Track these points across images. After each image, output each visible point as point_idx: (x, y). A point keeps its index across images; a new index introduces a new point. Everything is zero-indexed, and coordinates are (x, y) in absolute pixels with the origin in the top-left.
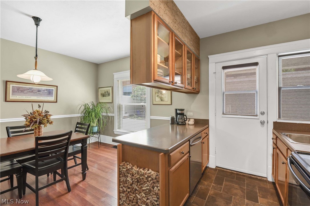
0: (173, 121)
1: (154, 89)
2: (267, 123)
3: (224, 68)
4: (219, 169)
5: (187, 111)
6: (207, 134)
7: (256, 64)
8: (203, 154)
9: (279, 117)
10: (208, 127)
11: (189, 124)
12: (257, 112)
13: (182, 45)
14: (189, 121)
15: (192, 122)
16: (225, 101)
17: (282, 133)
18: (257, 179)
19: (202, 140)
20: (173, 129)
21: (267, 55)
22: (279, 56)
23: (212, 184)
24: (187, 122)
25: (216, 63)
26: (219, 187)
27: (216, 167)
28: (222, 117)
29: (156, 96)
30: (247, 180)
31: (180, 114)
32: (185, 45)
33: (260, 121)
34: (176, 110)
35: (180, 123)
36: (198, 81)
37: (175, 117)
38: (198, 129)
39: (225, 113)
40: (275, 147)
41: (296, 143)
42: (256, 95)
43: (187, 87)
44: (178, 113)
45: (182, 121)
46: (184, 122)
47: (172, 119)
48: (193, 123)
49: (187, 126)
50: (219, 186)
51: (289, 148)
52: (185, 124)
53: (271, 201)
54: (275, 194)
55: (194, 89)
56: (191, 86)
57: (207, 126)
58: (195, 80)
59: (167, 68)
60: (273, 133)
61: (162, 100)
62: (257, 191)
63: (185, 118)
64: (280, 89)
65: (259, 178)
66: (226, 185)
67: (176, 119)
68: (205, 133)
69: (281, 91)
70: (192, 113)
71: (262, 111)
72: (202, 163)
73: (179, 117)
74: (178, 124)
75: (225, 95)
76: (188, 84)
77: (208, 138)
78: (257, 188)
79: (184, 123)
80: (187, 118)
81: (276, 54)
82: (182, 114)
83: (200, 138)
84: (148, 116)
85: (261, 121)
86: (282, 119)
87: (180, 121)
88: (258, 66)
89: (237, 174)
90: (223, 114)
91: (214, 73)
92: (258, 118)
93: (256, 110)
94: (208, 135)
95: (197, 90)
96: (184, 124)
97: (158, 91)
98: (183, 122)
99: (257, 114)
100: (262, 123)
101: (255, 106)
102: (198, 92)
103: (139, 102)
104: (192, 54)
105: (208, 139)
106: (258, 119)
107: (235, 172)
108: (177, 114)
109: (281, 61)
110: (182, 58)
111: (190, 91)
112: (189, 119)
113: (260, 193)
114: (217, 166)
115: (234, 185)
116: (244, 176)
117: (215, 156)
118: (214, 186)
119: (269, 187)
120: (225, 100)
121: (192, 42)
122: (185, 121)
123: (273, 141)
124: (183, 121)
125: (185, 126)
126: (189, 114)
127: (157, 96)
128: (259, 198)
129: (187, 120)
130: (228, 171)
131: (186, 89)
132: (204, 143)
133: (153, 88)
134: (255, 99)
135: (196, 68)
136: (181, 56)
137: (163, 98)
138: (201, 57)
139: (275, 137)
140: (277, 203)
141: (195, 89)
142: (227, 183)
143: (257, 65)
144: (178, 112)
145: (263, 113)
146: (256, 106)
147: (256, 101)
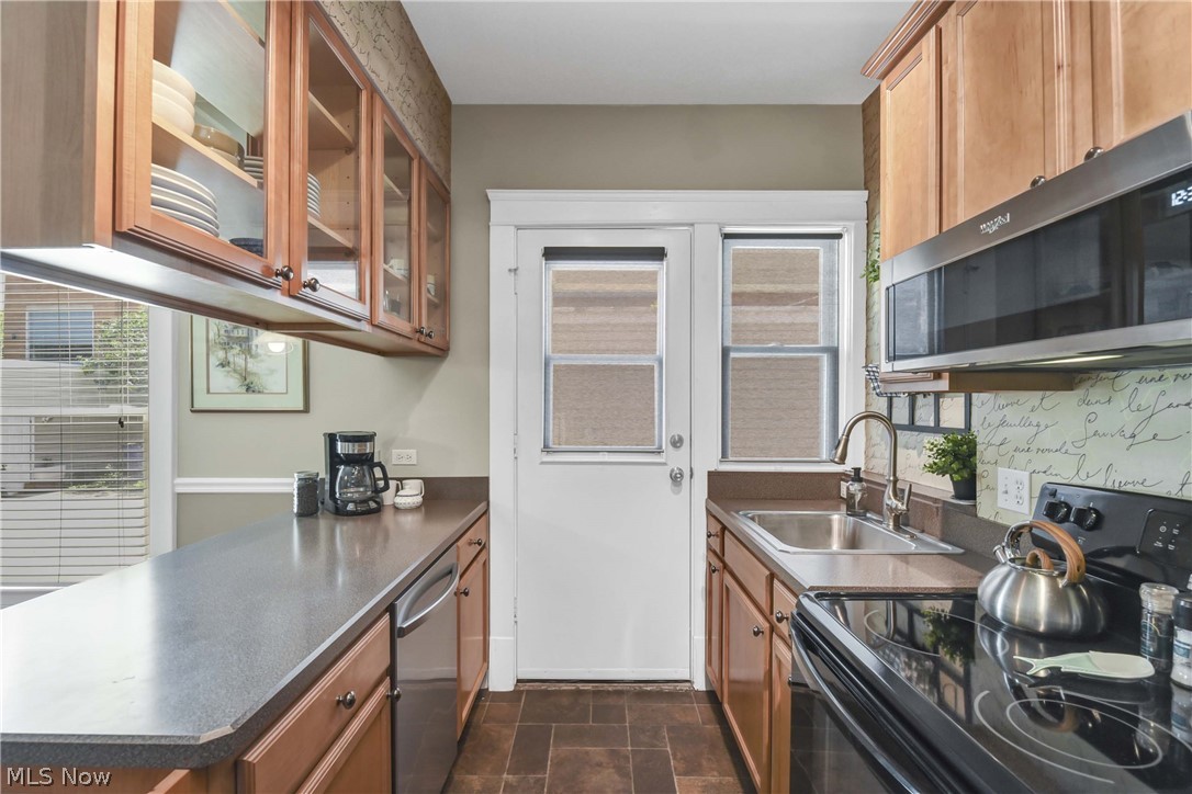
0: (313, 500)
1: (200, 320)
2: (691, 477)
3: (551, 254)
4: (527, 691)
5: (389, 444)
6: (480, 544)
7: (658, 254)
8: (463, 639)
9: (724, 455)
10: (486, 512)
11: (396, 508)
12: (661, 437)
13: (359, 90)
14: (397, 490)
15: (411, 495)
16: (551, 397)
17: (737, 512)
18: (660, 695)
19: (461, 577)
20: (309, 539)
21: (692, 225)
22: (727, 236)
23: (505, 776)
24: (388, 497)
25: (519, 228)
26: (532, 781)
27: (519, 681)
28: (543, 463)
29: (214, 361)
30: (630, 708)
31: (350, 460)
32: (373, 91)
33: (667, 470)
34: (332, 439)
35: (351, 507)
36: (442, 301)
37: (323, 474)
38: (443, 530)
39: (551, 445)
40: (716, 563)
41: (795, 553)
42: (656, 374)
43: (382, 317)
44: (338, 455)
45: (363, 497)
46: (371, 499)
47: (309, 487)
48: (419, 499)
49: (388, 517)
50: (532, 777)
51: (774, 575)
52: (379, 509)
53: (713, 778)
54: (721, 744)
55: (422, 333)
56: (409, 320)
57: (481, 508)
58: (429, 291)
59: (254, 182)
60: (709, 512)
61: (249, 389)
62: (669, 749)
63: (376, 480)
64: (725, 352)
65: (666, 687)
66: (559, 764)
67: (327, 487)
68: (470, 544)
69: (730, 363)
70: (413, 452)
71: (676, 432)
72: (457, 680)
73: (345, 473)
74: (340, 512)
75: (552, 369)
76: (394, 307)
77: (484, 563)
78: (664, 738)
79: (373, 505)
80: (386, 478)
81: (717, 227)
82: (366, 461)
83: (451, 572)
84: (163, 480)
85: (672, 471)
86: (731, 459)
87: (353, 493)
88: (665, 263)
89: (596, 693)
90: (546, 449)
91: (510, 270)
92: (663, 461)
93: (656, 432)
94: (484, 547)
95: (435, 340)
96: (371, 509)
97: (229, 337)
98: (365, 501)
99: (660, 447)
100: (676, 478)
101: (653, 417)
102: (441, 352)
103: (97, 400)
104: (411, 159)
105: (486, 565)
106: (665, 464)
107: (589, 687)
108: (334, 460)
109: (729, 256)
110: (358, 158)
111: (401, 341)
112: (401, 480)
113: (679, 756)
114: (522, 676)
115: (587, 753)
116: (619, 693)
117: (512, 638)
118: (511, 786)
119: (700, 714)
120: (551, 389)
121: (410, 100)
122: (377, 491)
123: (708, 544)
124: (366, 491)
125: (379, 520)
126: (396, 456)
127: (222, 365)
128: (675, 778)
129: (387, 487)
130: (565, 687)
131: (380, 332)
132: (466, 594)
133: (196, 316)
134: (653, 388)
135: (432, 239)
136: (351, 148)
137: (255, 374)
138: (458, 190)
139: (716, 528)
140: (731, 779)
141: (429, 335)
142: (566, 750)
143: (662, 260)
144: (341, 448)
145: (677, 443)
146: (656, 413)
147: (656, 394)
